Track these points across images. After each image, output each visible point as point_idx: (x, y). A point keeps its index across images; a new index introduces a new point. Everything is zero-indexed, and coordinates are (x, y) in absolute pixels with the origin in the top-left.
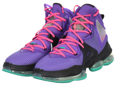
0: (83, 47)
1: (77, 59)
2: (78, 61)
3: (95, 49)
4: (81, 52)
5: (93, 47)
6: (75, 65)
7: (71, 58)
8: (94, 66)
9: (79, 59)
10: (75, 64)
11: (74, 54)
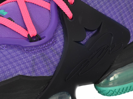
0: (69, 13)
1: (35, 53)
2: (37, 60)
3: (121, 22)
4: (60, 32)
5: (114, 17)
6: (19, 76)
7: (12, 48)
8: (112, 79)
9: (43, 55)
10: (20, 73)
11: (29, 35)
